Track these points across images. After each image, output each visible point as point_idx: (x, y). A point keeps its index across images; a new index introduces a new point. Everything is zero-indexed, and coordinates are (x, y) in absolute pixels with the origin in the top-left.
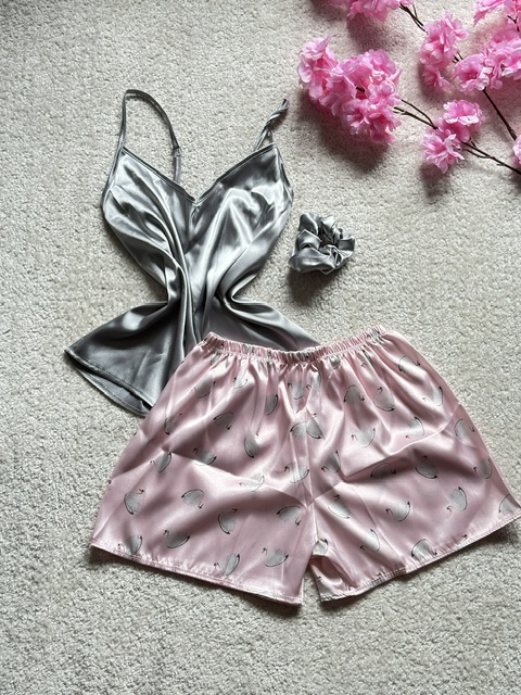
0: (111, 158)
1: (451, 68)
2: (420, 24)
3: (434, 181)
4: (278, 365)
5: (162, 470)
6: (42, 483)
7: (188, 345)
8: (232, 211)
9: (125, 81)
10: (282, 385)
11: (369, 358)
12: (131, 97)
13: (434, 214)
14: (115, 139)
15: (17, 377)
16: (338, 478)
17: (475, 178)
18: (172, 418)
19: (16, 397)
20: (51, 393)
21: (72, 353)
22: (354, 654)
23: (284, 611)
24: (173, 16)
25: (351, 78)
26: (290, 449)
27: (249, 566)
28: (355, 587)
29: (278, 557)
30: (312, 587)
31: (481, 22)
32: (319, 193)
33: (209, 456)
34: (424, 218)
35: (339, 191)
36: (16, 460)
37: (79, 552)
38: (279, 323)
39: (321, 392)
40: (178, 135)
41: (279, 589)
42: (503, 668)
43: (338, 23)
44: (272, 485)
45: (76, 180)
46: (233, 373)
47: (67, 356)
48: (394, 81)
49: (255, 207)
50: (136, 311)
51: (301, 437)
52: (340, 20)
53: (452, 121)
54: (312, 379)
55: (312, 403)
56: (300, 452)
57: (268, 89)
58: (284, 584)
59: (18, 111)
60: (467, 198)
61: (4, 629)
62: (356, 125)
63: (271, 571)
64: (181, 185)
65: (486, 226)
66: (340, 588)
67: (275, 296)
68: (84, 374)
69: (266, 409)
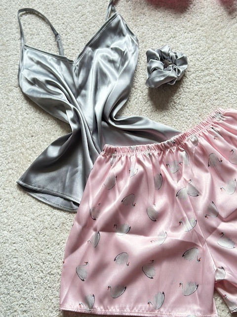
0: (19, 55)
3: (230, 3)
4: (156, 154)
7: (93, 156)
9: (17, 6)
10: (163, 167)
11: (218, 132)
12: (23, 14)
14: (19, 42)
16: (218, 220)
18: (94, 208)
20: (14, 212)
21: (21, 182)
30: (222, 303)
32: (155, 35)
33: (126, 228)
34: (230, 29)
35: (168, 30)
37: (55, 315)
39: (190, 164)
40: (56, 27)
41: (198, 311)
44: (173, 237)
47: (20, 187)
50: (55, 144)
54: (182, 157)
55: (186, 173)
56: (187, 209)
58: (201, 306)
63: (189, 298)
64: (66, 56)
67: (143, 110)
68: (32, 194)
69: (156, 185)
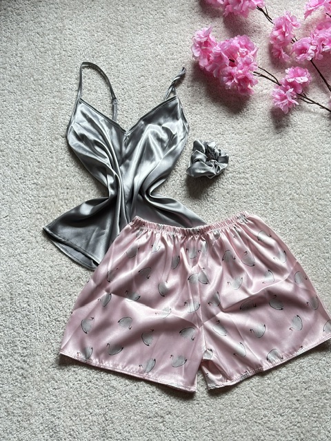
0: (73, 106)
1: (290, 47)
2: (270, 19)
3: (279, 119)
4: (179, 237)
5: (105, 305)
6: (28, 313)
7: (122, 224)
8: (150, 138)
9: (82, 57)
10: (182, 250)
11: (239, 232)
12: (85, 67)
13: (280, 140)
14: (75, 94)
15: (13, 246)
16: (218, 309)
17: (306, 117)
18: (112, 271)
19: (12, 258)
20: (34, 256)
21: (48, 230)
22: (230, 424)
23: (184, 396)
24: (112, 15)
25: (226, 53)
26: (188, 291)
27: (162, 367)
28: (231, 380)
29: (181, 361)
30: (203, 380)
31: (309, 17)
32: (206, 127)
33: (136, 296)
34: (273, 142)
35: (219, 126)
36: (12, 299)
37: (52, 358)
38: (180, 210)
39: (207, 254)
40: (115, 91)
41: (181, 381)
42: (327, 432)
43: (217, 19)
44: (176, 314)
45: (50, 120)
46: (151, 242)
47: (45, 232)
48: (253, 55)
49: (164, 136)
50: (89, 203)
51: (195, 283)
52: (219, 17)
53: (291, 80)
54: (201, 246)
55: (202, 261)
56: (194, 292)
57: (173, 61)
58: (184, 378)
59: (13, 76)
60: (301, 129)
61: (4, 407)
62: (229, 84)
63: (176, 370)
64: (117, 122)
65: (313, 147)
66: (221, 380)
67: (178, 193)
68: (55, 243)
69: (172, 265)
